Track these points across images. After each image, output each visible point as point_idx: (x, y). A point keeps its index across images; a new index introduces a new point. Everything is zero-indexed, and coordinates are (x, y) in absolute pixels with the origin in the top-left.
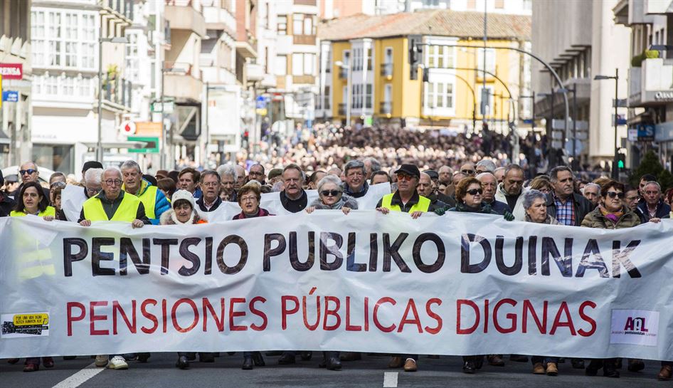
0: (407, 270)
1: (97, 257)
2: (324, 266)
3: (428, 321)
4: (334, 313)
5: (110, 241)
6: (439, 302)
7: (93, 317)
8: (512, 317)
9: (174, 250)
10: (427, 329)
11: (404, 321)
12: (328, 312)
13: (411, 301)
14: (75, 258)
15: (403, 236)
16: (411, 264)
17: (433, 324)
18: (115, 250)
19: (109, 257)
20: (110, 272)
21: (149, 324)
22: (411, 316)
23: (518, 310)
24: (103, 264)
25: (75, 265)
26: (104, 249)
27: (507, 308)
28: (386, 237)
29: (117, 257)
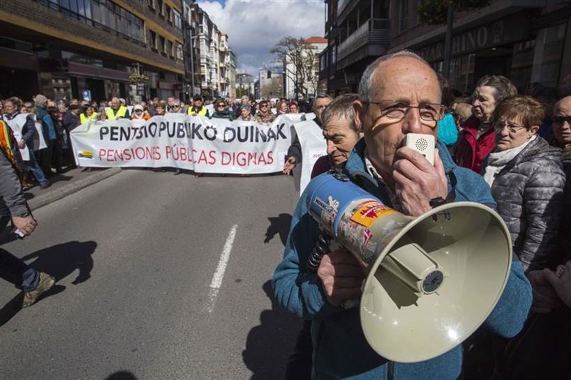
0: (201, 138)
1: (113, 133)
2: (178, 136)
3: (209, 160)
4: (184, 154)
5: (117, 128)
6: (215, 152)
7: (108, 155)
8: (244, 159)
9: (138, 131)
10: (210, 163)
11: (200, 159)
12: (181, 154)
13: (203, 152)
14: (104, 134)
15: (200, 126)
16: (203, 136)
17: (212, 161)
18: (118, 131)
19: (117, 134)
20: (116, 139)
21: (128, 157)
22: (203, 157)
23: (246, 157)
24: (114, 136)
25: (104, 136)
26: (115, 131)
27: (242, 156)
28: (194, 124)
29: (119, 134)
